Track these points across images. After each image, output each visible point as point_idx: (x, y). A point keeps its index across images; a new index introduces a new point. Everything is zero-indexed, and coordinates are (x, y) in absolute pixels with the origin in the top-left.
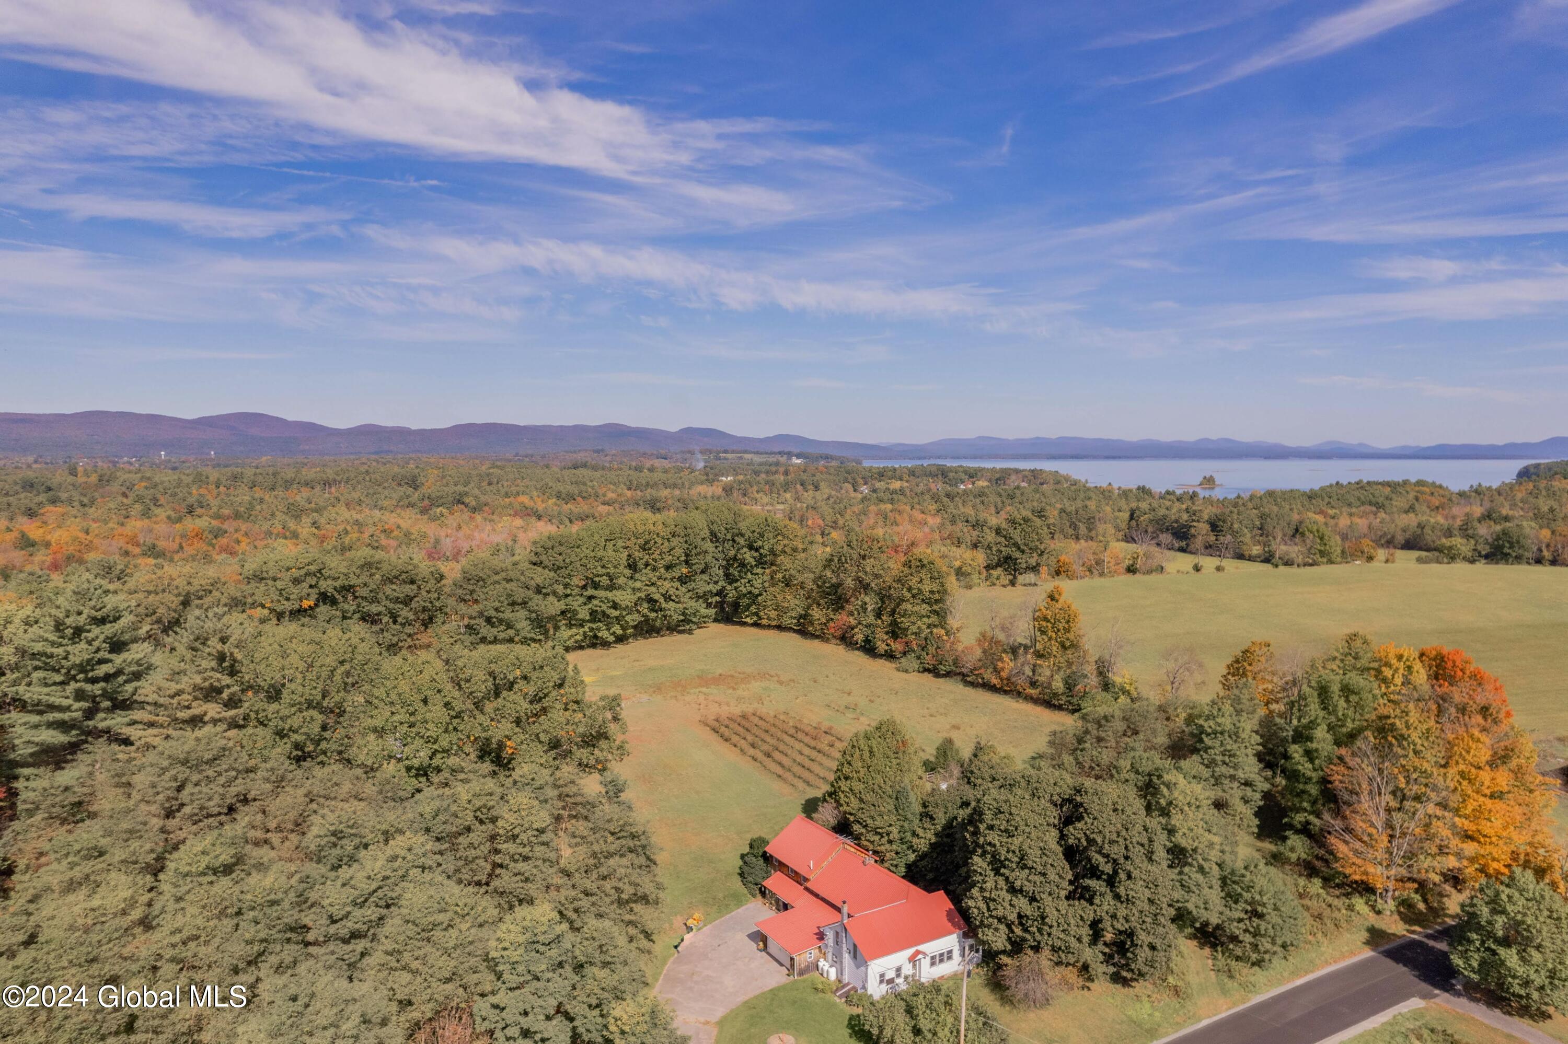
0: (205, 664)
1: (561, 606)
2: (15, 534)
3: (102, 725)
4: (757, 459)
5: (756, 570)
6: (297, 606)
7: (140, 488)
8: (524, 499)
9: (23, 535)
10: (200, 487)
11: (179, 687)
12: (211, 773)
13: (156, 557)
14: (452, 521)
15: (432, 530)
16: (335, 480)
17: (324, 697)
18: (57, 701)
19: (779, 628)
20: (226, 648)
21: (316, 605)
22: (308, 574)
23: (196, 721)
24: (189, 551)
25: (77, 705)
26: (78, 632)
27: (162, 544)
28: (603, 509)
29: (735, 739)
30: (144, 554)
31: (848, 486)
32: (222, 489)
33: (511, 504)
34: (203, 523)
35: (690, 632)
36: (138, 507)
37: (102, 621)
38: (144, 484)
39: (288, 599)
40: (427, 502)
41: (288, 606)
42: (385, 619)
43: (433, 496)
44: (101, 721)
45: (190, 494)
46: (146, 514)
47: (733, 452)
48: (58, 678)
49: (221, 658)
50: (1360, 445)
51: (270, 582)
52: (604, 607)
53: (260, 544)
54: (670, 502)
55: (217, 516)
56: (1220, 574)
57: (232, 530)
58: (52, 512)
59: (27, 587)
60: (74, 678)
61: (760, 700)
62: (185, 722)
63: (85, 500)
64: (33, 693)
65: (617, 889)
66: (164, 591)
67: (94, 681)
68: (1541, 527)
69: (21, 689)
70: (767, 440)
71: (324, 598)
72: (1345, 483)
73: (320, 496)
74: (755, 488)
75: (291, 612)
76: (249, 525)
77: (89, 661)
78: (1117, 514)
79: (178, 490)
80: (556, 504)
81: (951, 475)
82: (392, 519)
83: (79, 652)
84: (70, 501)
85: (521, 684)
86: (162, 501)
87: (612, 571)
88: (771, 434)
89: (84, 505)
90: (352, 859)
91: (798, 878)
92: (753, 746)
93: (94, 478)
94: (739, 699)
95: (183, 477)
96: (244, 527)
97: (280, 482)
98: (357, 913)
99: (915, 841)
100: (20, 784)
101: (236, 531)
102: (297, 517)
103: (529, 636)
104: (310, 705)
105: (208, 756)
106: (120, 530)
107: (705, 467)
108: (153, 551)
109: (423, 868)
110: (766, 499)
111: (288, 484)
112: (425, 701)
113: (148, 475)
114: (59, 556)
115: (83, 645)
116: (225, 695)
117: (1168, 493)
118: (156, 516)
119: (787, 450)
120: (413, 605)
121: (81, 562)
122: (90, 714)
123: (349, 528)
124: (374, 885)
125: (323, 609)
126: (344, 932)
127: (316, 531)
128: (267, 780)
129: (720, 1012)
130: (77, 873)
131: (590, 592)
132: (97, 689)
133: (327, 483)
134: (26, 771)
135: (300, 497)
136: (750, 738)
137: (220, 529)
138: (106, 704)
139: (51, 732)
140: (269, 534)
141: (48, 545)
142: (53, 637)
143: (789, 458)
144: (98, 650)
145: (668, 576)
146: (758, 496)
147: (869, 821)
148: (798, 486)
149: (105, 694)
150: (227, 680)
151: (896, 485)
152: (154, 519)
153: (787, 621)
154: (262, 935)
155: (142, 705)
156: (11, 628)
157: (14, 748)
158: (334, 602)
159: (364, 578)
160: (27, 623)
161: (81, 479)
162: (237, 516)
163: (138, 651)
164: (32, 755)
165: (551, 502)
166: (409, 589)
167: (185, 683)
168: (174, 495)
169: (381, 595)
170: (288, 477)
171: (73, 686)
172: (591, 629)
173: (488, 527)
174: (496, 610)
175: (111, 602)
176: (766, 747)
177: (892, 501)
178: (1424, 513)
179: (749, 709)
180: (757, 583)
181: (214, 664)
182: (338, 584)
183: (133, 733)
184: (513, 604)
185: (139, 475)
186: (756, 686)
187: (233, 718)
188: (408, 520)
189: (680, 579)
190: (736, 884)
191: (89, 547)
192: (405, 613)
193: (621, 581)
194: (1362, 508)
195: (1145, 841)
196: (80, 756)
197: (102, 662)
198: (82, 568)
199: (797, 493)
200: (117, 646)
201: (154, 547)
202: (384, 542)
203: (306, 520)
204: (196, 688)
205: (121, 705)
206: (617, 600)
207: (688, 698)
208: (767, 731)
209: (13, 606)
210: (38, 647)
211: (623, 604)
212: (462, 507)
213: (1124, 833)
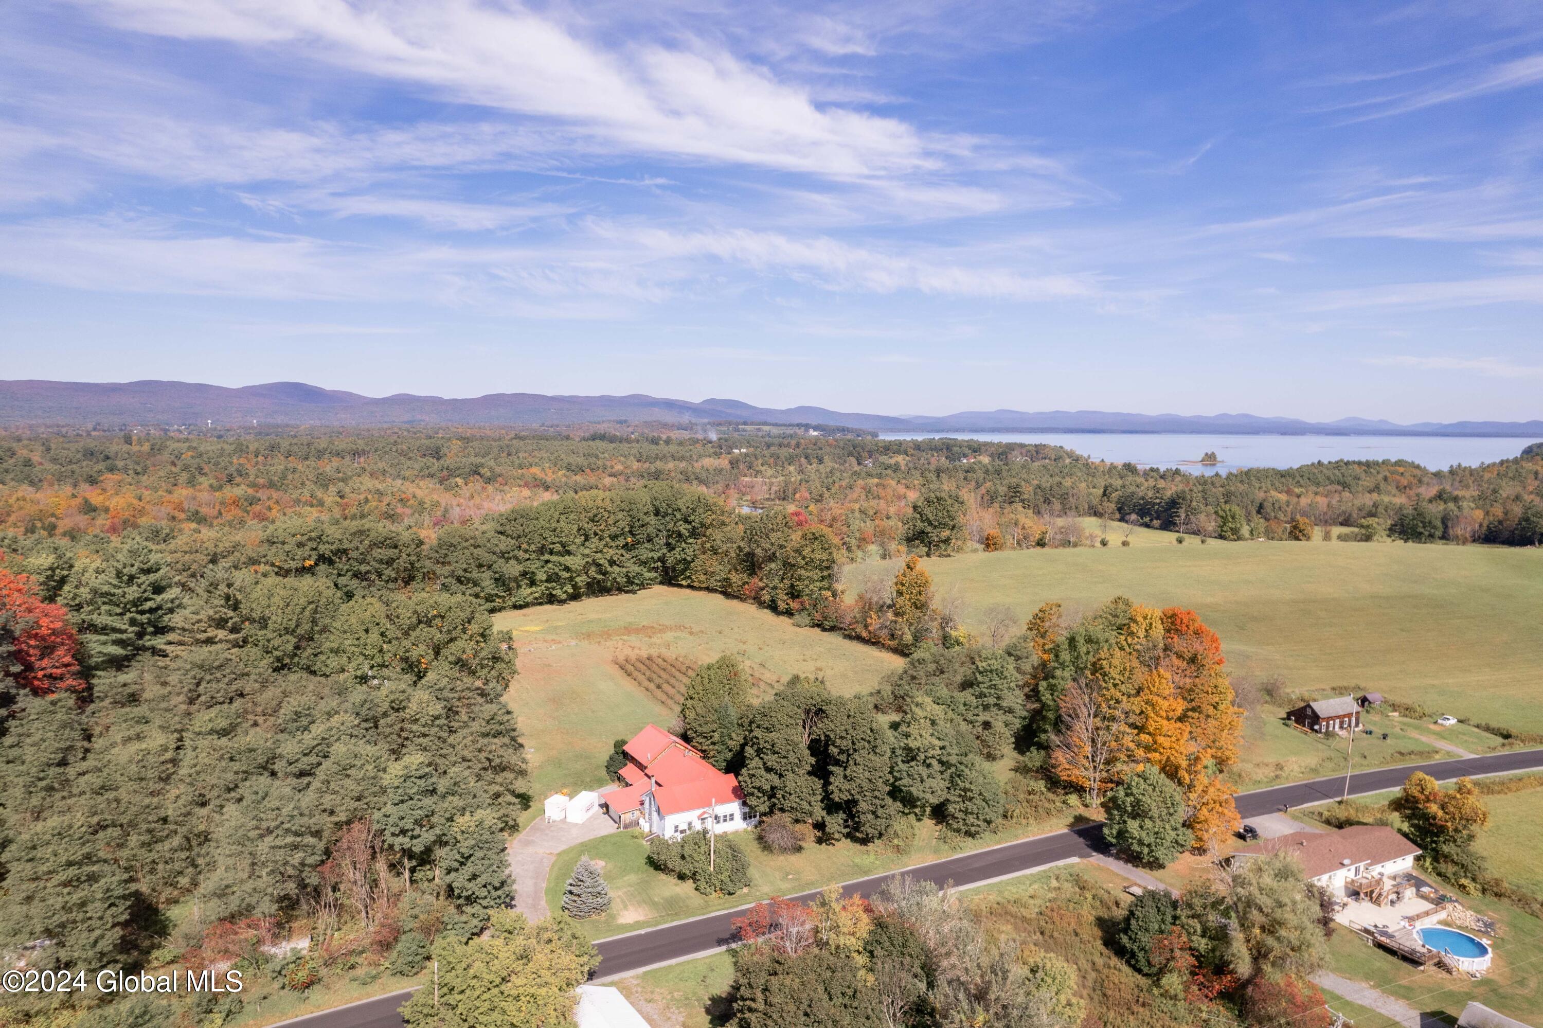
0: (216, 602)
1: (520, 568)
2: (79, 500)
3: (148, 644)
4: (775, 431)
5: (689, 541)
6: (300, 565)
7: (187, 456)
8: (535, 470)
9: (86, 501)
10: (241, 457)
11: (198, 617)
12: (218, 675)
13: (199, 523)
14: (466, 491)
15: (445, 498)
16: (364, 451)
17: (297, 626)
18: (118, 625)
19: (709, 590)
20: (231, 591)
21: (316, 564)
22: (310, 539)
23: (210, 641)
24: (227, 517)
25: (131, 629)
26: (132, 578)
27: (204, 510)
28: (608, 481)
29: (636, 673)
30: (189, 519)
31: (853, 460)
32: (260, 458)
33: (523, 475)
34: (240, 491)
35: (634, 592)
36: (185, 476)
37: (148, 571)
38: (190, 453)
39: (293, 559)
40: (445, 472)
41: (293, 565)
42: (373, 577)
43: (451, 467)
44: (148, 641)
45: (231, 463)
46: (191, 482)
47: (752, 424)
48: (119, 610)
49: (228, 598)
50: (1381, 421)
51: (280, 546)
52: (557, 570)
53: (289, 511)
54: (673, 474)
55: (253, 485)
56: (1125, 548)
57: (265, 498)
58: (110, 479)
59: (93, 547)
60: (129, 611)
61: (668, 646)
62: (203, 642)
63: (139, 469)
64: (102, 620)
65: (488, 759)
66: (197, 551)
67: (142, 613)
68: (1477, 508)
69: (95, 616)
70: (789, 411)
71: (322, 559)
72: (1326, 462)
73: (349, 465)
74: (760, 461)
75: (297, 570)
76: (280, 493)
77: (139, 599)
78: (1092, 490)
79: (220, 460)
80: (565, 476)
81: (955, 449)
82: (410, 489)
83: (132, 592)
84: (125, 470)
85: (438, 621)
86: (206, 469)
87: (564, 540)
88: (793, 406)
89: (137, 473)
90: (306, 729)
91: (642, 767)
92: (650, 680)
93: (146, 447)
94: (651, 645)
95: (226, 447)
96: (275, 495)
97: (313, 452)
98: (305, 759)
99: (730, 742)
100: (94, 681)
101: (269, 499)
102: (325, 487)
103: (493, 592)
104: (287, 631)
105: (217, 664)
106: (168, 497)
107: (720, 439)
108: (198, 518)
109: (351, 736)
110: (770, 472)
111: (320, 454)
112: (367, 631)
113: (194, 445)
114: (116, 520)
115: (135, 588)
116: (229, 624)
117: (1152, 470)
118: (200, 484)
119: (804, 422)
120: (395, 566)
121: (135, 526)
122: (140, 635)
123: (370, 497)
124: (315, 742)
125: (322, 567)
126: (296, 770)
127: (338, 499)
128: (256, 681)
129: (563, 847)
130: (132, 732)
131: (547, 557)
132: (144, 618)
133: (356, 454)
134: (99, 673)
135: (329, 467)
136: (648, 673)
137: (254, 497)
138: (151, 629)
139: (114, 647)
140: (298, 502)
141: (107, 510)
142: (115, 582)
143: (807, 431)
144: (145, 591)
145: (613, 544)
146: (763, 469)
147: (698, 728)
148: (803, 459)
149: (150, 622)
150: (231, 613)
151: (900, 459)
152: (198, 487)
153: (713, 583)
154: (244, 768)
155: (172, 629)
156: (87, 575)
157: (90, 656)
158: (331, 562)
159: (355, 543)
160: (98, 572)
161: (135, 448)
162: (271, 485)
163: (173, 593)
164: (103, 662)
165: (560, 473)
166: (392, 553)
167: (203, 616)
168: (217, 464)
169: (369, 557)
170: (321, 448)
171: (128, 615)
172: (547, 589)
173: (499, 497)
174: (465, 570)
175: (154, 558)
176: (658, 681)
177: (880, 476)
178: (1388, 493)
179: (654, 652)
180: (689, 551)
181: (223, 602)
182: (333, 547)
183: (169, 649)
184: (480, 566)
185: (187, 444)
186: (669, 636)
187: (236, 640)
188: (425, 490)
189: (626, 546)
190: (603, 772)
191: (142, 512)
192: (389, 572)
193: (572, 548)
194: (1329, 487)
195: (872, 739)
196: (133, 663)
197: (147, 599)
198: (136, 532)
199: (801, 466)
200: (158, 589)
201: (197, 512)
202: (399, 510)
203: (333, 489)
204: (210, 618)
205: (161, 630)
206: (568, 564)
207: (609, 643)
208: (664, 670)
209: (88, 560)
210: (105, 588)
211: (573, 568)
212: (477, 477)
213: (851, 731)
